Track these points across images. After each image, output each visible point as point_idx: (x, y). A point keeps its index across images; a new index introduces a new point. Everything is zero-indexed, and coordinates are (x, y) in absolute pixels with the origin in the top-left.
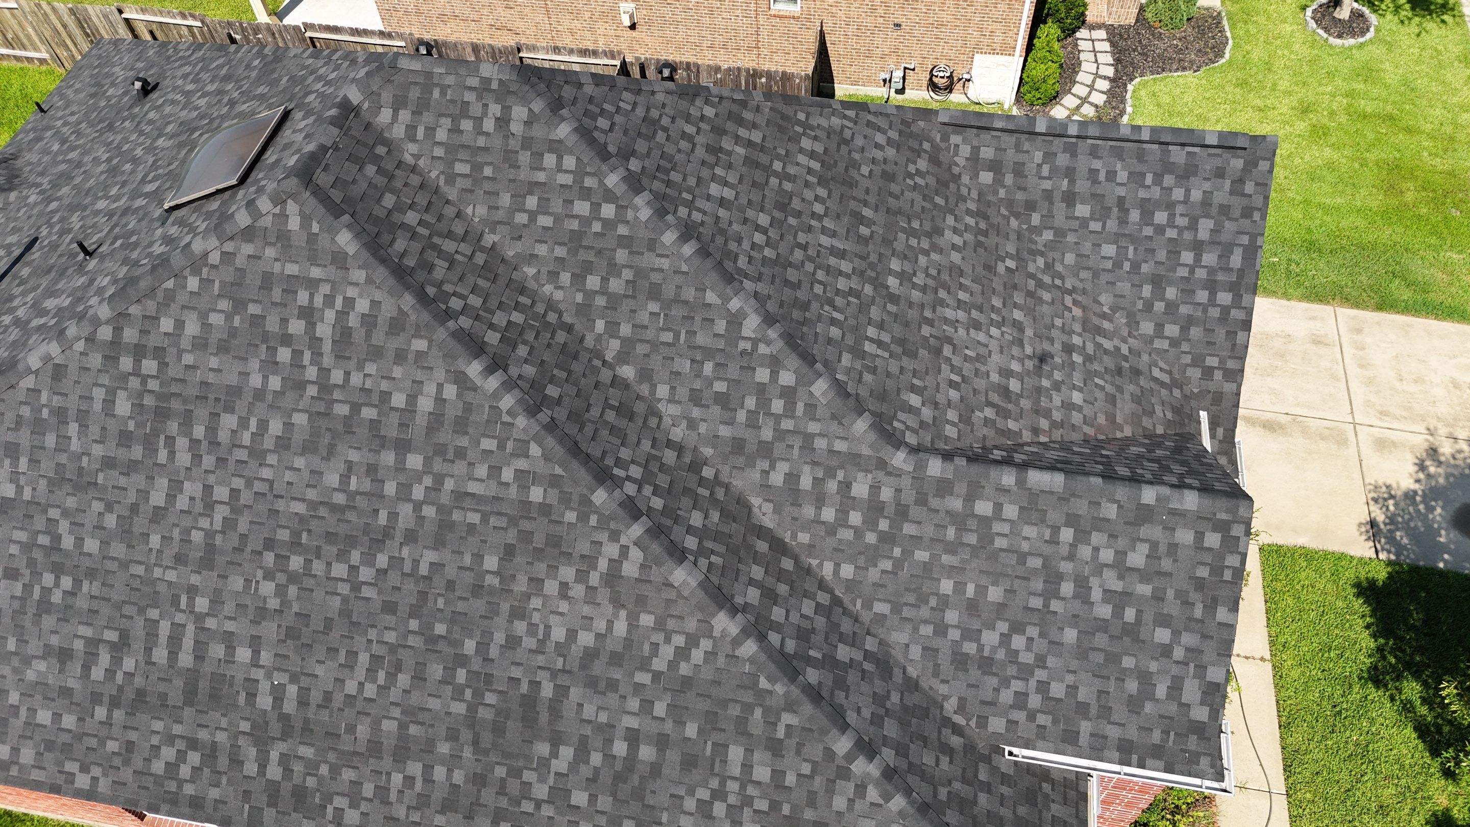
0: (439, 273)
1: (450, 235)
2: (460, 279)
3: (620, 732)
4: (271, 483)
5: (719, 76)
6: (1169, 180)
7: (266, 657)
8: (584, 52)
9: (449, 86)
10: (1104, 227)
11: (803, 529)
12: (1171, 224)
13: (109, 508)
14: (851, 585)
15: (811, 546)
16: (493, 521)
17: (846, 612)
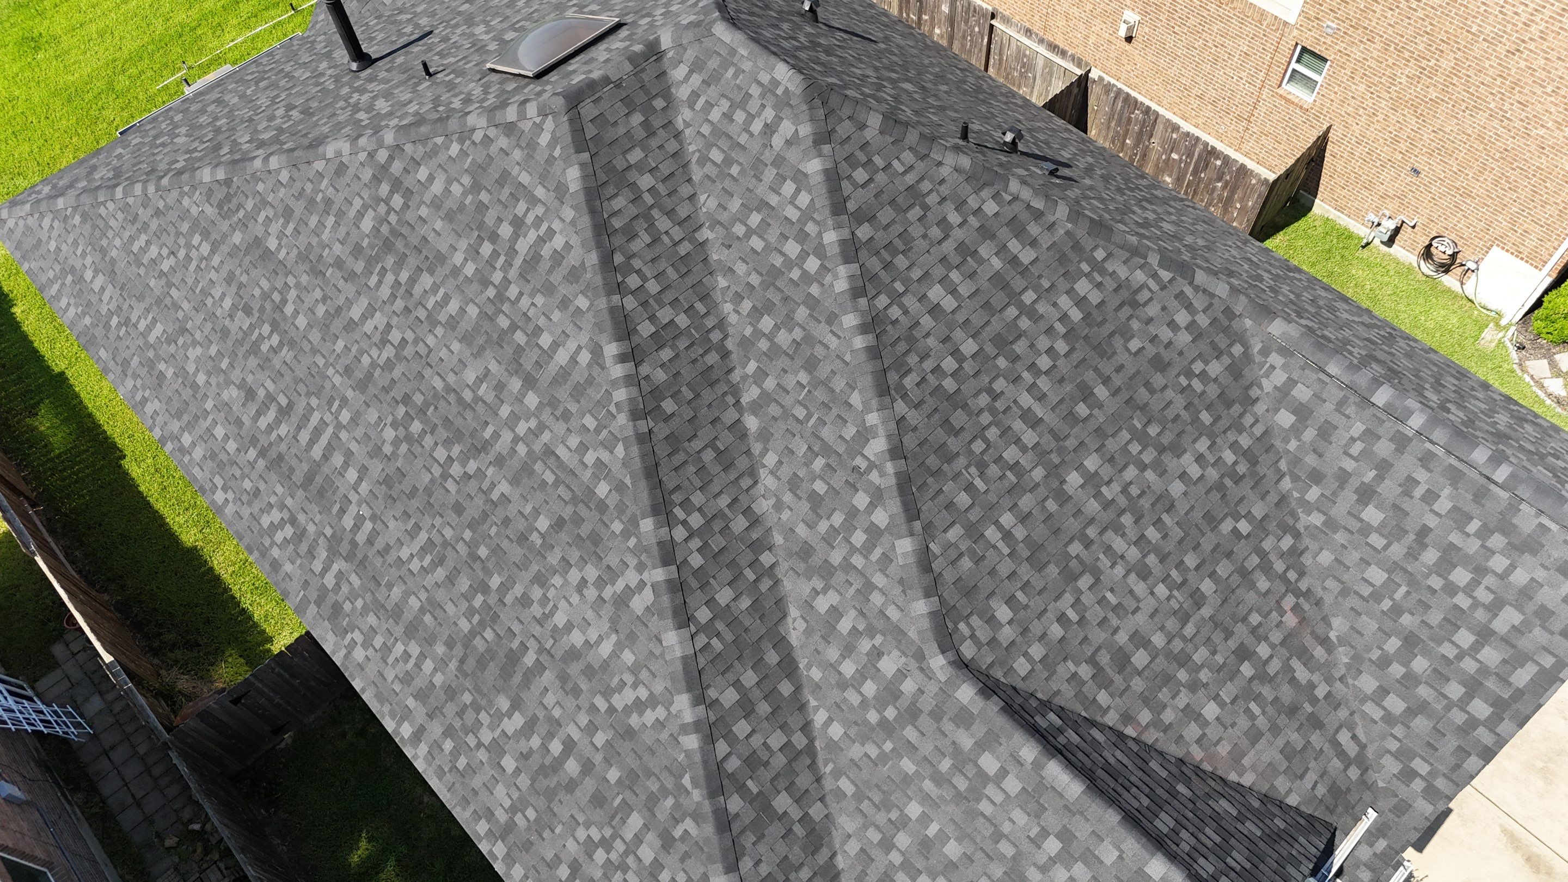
0: (636, 246)
1: (670, 213)
2: (653, 260)
3: (562, 734)
4: (430, 351)
5: (1174, 136)
6: (1497, 541)
7: (364, 488)
8: (1053, 47)
9: (744, 71)
10: (1386, 547)
11: (819, 666)
12: (1469, 590)
13: (325, 299)
14: (833, 746)
15: (818, 687)
16: (562, 490)
17: (813, 766)
